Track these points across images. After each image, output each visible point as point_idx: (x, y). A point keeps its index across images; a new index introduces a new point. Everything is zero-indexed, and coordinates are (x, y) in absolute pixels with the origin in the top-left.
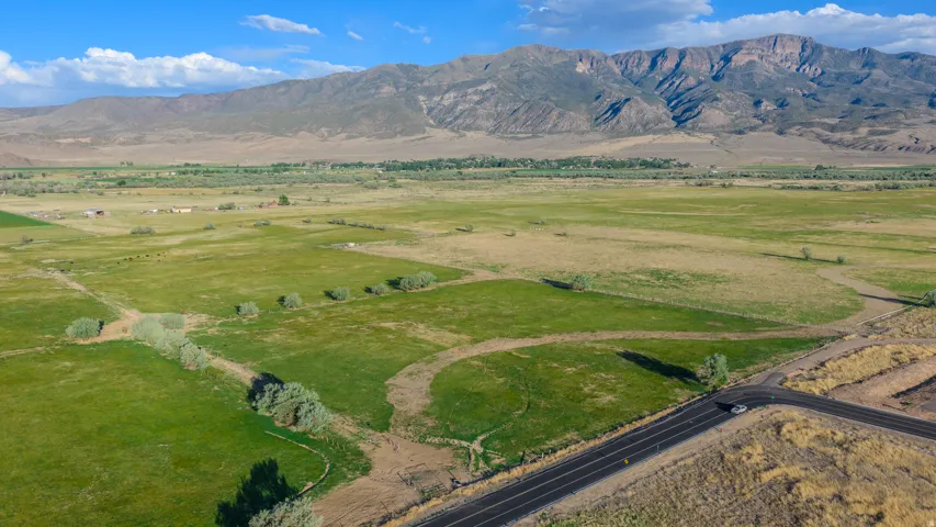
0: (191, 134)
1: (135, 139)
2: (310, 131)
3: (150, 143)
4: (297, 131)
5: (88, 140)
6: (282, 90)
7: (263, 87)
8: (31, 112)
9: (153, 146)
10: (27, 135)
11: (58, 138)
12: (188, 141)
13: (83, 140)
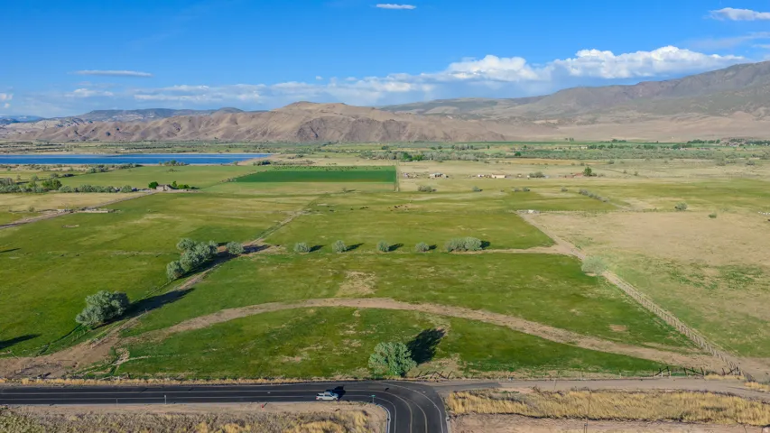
0: (635, 114)
1: (590, 120)
2: (747, 111)
3: (600, 123)
4: (734, 111)
5: (556, 121)
6: (731, 73)
7: (713, 73)
8: (526, 100)
9: (602, 125)
10: (514, 118)
11: (535, 120)
12: (632, 121)
13: (552, 121)
